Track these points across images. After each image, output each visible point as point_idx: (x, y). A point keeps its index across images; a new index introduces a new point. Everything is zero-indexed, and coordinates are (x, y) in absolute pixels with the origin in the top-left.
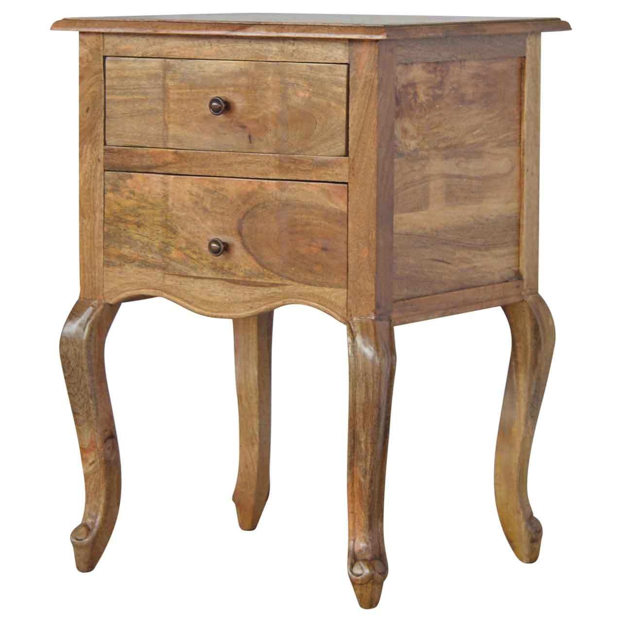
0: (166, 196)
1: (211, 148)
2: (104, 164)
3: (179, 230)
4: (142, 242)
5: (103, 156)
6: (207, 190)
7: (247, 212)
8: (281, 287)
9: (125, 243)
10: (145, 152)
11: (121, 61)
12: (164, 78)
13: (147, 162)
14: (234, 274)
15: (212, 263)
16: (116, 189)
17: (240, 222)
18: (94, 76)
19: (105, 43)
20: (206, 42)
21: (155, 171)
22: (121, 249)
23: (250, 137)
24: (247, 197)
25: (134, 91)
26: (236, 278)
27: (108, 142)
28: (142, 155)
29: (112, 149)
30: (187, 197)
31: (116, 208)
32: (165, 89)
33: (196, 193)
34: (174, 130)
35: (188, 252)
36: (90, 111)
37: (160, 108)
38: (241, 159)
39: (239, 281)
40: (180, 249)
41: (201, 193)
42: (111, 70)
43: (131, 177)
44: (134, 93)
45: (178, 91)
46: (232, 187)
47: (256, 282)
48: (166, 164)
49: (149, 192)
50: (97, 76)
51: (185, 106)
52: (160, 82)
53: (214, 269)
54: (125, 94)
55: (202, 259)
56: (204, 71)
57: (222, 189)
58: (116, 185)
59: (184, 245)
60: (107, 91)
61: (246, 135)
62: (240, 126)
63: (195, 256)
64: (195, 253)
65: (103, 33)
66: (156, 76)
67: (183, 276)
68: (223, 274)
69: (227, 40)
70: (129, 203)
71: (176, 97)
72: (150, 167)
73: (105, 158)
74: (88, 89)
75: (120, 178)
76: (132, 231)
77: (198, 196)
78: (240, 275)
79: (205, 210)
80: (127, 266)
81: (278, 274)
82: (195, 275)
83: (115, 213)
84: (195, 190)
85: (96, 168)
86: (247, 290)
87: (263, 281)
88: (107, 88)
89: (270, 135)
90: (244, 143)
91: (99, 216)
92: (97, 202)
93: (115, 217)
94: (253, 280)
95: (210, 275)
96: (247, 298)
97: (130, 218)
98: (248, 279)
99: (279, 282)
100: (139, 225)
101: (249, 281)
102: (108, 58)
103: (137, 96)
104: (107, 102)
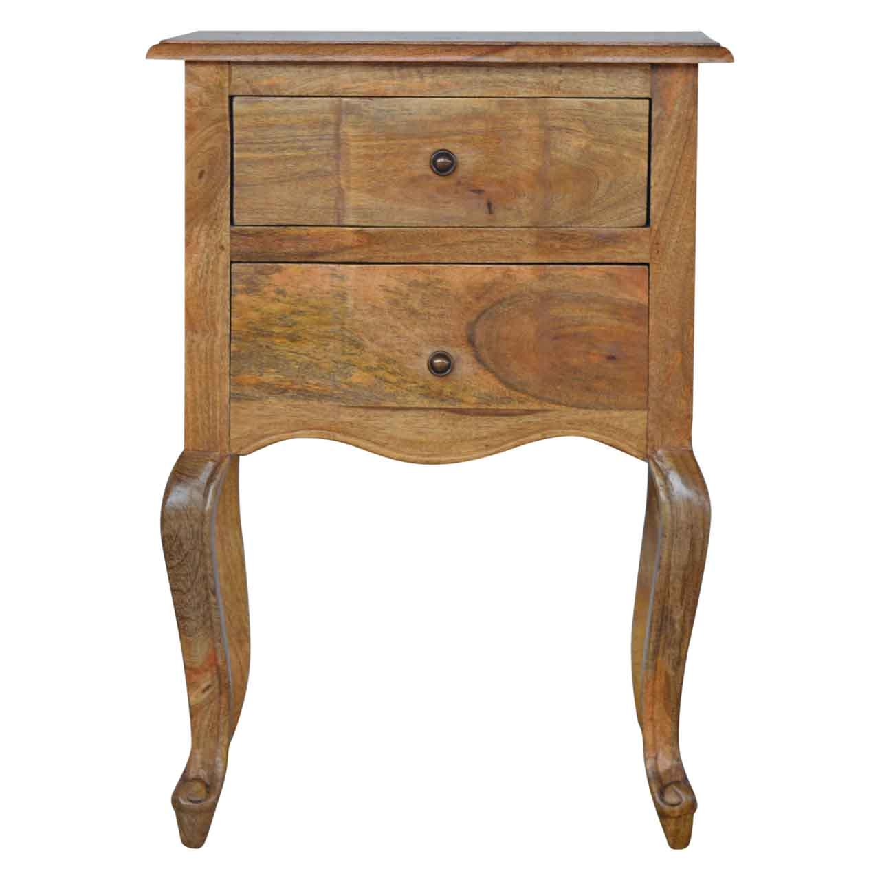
0: (342, 296)
1: (423, 223)
2: (231, 251)
3: (367, 342)
4: (297, 363)
5: (229, 241)
6: (416, 284)
7: (484, 312)
8: (540, 414)
9: (269, 366)
10: (304, 233)
11: (261, 101)
12: (338, 125)
13: (306, 247)
14: (462, 401)
15: (422, 387)
16: (252, 287)
17: (471, 326)
18: (214, 124)
19: (233, 76)
20: (413, 71)
21: (321, 259)
22: (261, 375)
23: (489, 205)
24: (481, 292)
25: (285, 145)
26: (463, 406)
27: (236, 221)
28: (299, 238)
29: (246, 231)
30: (381, 294)
31: (254, 315)
32: (338, 141)
33: (396, 288)
34: (355, 198)
35: (381, 373)
36: (205, 176)
37: (329, 168)
38: (472, 237)
39: (469, 409)
40: (369, 369)
41: (404, 289)
42: (243, 116)
43: (279, 270)
44: (284, 149)
45: (364, 144)
46: (456, 277)
47: (498, 410)
48: (341, 249)
49: (311, 290)
50: (220, 124)
51: (379, 165)
52: (330, 131)
53: (427, 396)
54: (268, 150)
55: (405, 381)
56: (410, 114)
57: (440, 281)
58: (253, 283)
59: (374, 364)
60: (235, 146)
61: (484, 203)
62: (473, 191)
63: (393, 379)
64: (393, 373)
65: (229, 62)
66: (325, 124)
67: (373, 408)
68: (443, 400)
69: (448, 69)
70: (276, 308)
71: (363, 151)
72: (313, 254)
73: (232, 244)
74: (203, 145)
75: (261, 272)
76: (282, 347)
77: (397, 291)
78: (470, 401)
79: (413, 312)
80: (272, 400)
81: (536, 397)
82: (394, 405)
83: (250, 322)
84: (393, 283)
85: (217, 259)
86: (483, 422)
87: (510, 407)
88: (235, 142)
89: (523, 201)
90: (480, 215)
91: (222, 329)
92: (219, 308)
93: (250, 329)
94: (494, 406)
95: (418, 404)
96: (484, 432)
97: (276, 330)
98: (484, 406)
99: (536, 407)
100: (293, 338)
101: (487, 409)
102: (236, 100)
103: (289, 152)
104: (235, 161)
